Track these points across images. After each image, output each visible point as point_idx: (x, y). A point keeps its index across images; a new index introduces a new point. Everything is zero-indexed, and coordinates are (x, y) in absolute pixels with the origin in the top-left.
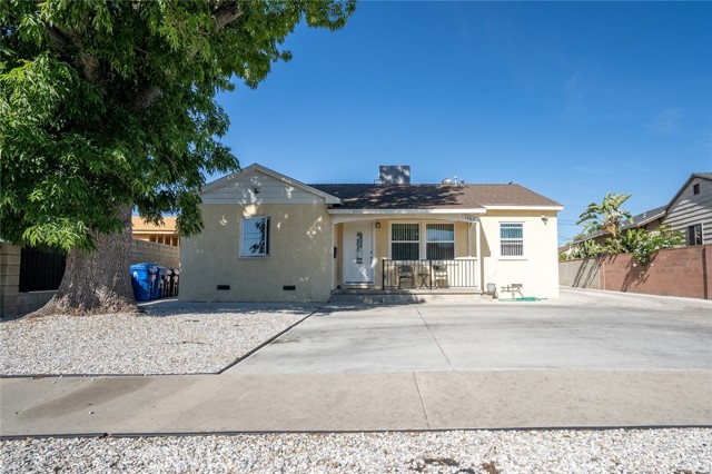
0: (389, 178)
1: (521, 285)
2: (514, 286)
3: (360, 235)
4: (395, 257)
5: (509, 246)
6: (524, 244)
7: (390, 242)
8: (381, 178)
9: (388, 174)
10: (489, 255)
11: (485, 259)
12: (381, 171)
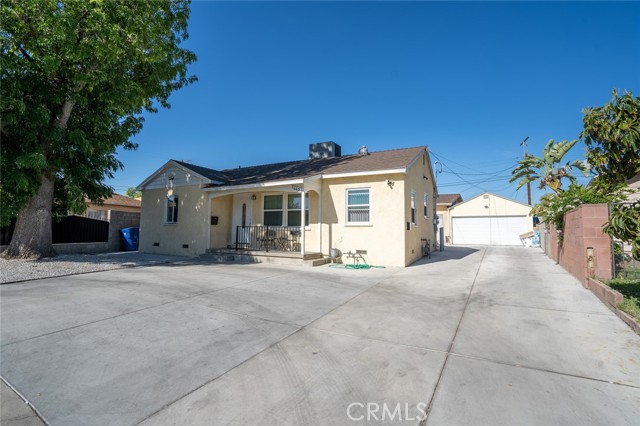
0: (317, 155)
1: (365, 252)
2: (359, 252)
3: (244, 206)
4: (267, 223)
5: (358, 212)
6: (371, 210)
7: (263, 211)
8: (311, 155)
9: (315, 151)
10: (336, 222)
11: (333, 225)
12: (311, 149)
